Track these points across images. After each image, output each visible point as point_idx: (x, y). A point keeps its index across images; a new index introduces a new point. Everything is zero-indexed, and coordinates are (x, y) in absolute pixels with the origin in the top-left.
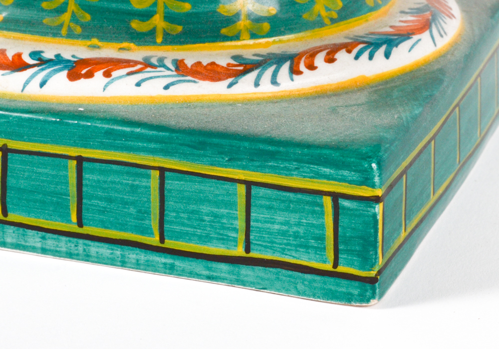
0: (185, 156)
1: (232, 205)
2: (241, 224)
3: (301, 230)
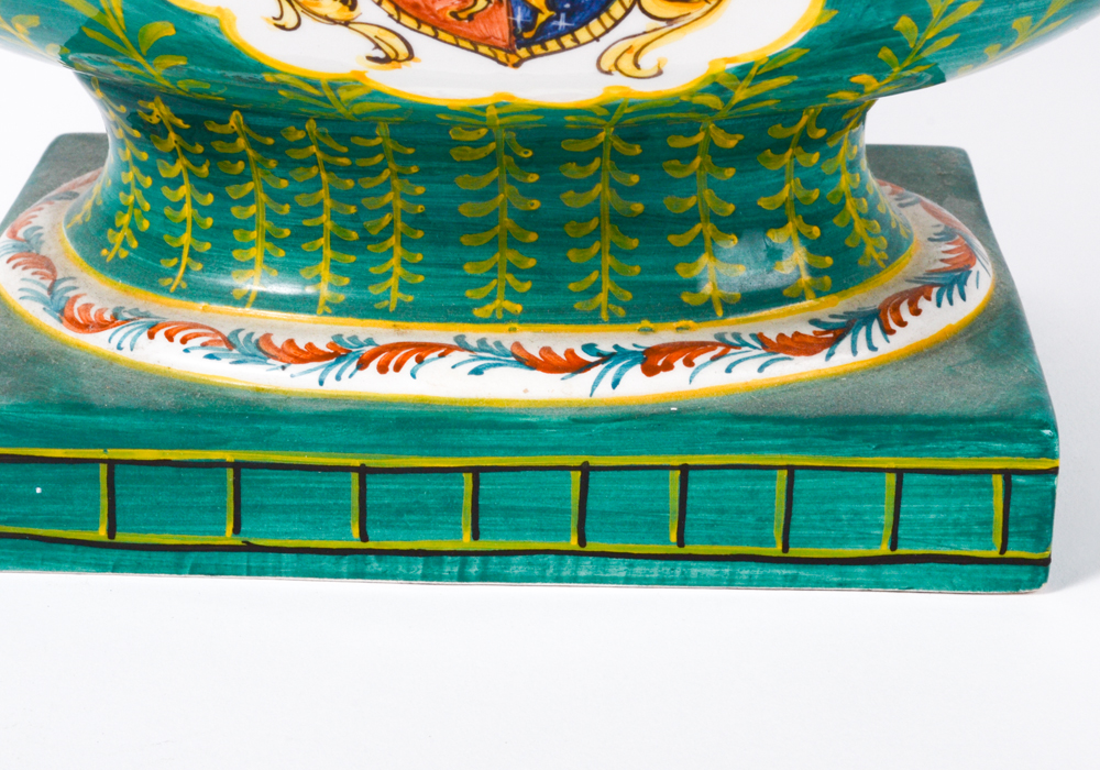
0: (822, 450)
1: (879, 498)
2: (888, 519)
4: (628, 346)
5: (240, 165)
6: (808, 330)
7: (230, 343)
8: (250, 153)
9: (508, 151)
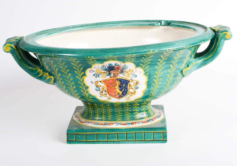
0: (147, 131)
1: (152, 135)
2: (153, 137)
3: (159, 136)
4: (130, 123)
5: (96, 108)
6: (146, 121)
7: (96, 124)
8: (97, 107)
9: (119, 106)
